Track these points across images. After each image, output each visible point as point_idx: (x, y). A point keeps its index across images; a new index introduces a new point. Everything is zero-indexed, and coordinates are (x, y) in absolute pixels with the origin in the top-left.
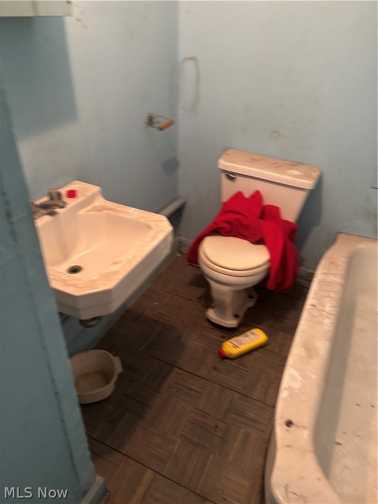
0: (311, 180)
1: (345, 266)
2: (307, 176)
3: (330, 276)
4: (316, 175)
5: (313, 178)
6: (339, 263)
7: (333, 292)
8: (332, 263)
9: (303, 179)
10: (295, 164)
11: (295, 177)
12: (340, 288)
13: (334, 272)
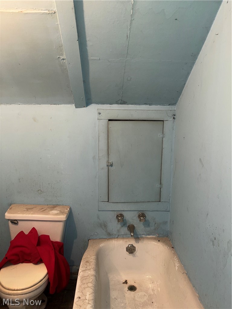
0: (64, 215)
1: (95, 261)
2: (62, 213)
3: (87, 271)
4: (67, 211)
5: (65, 213)
6: (91, 260)
7: (89, 282)
8: (87, 262)
9: (59, 215)
10: (54, 207)
11: (55, 215)
12: (93, 278)
13: (88, 268)
